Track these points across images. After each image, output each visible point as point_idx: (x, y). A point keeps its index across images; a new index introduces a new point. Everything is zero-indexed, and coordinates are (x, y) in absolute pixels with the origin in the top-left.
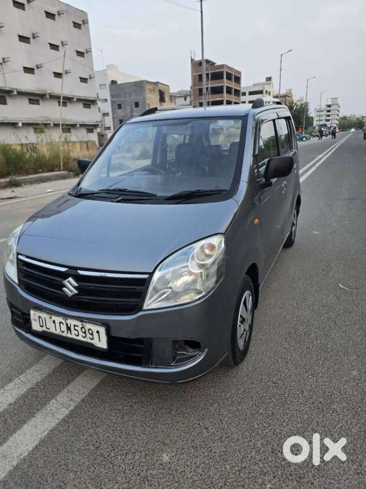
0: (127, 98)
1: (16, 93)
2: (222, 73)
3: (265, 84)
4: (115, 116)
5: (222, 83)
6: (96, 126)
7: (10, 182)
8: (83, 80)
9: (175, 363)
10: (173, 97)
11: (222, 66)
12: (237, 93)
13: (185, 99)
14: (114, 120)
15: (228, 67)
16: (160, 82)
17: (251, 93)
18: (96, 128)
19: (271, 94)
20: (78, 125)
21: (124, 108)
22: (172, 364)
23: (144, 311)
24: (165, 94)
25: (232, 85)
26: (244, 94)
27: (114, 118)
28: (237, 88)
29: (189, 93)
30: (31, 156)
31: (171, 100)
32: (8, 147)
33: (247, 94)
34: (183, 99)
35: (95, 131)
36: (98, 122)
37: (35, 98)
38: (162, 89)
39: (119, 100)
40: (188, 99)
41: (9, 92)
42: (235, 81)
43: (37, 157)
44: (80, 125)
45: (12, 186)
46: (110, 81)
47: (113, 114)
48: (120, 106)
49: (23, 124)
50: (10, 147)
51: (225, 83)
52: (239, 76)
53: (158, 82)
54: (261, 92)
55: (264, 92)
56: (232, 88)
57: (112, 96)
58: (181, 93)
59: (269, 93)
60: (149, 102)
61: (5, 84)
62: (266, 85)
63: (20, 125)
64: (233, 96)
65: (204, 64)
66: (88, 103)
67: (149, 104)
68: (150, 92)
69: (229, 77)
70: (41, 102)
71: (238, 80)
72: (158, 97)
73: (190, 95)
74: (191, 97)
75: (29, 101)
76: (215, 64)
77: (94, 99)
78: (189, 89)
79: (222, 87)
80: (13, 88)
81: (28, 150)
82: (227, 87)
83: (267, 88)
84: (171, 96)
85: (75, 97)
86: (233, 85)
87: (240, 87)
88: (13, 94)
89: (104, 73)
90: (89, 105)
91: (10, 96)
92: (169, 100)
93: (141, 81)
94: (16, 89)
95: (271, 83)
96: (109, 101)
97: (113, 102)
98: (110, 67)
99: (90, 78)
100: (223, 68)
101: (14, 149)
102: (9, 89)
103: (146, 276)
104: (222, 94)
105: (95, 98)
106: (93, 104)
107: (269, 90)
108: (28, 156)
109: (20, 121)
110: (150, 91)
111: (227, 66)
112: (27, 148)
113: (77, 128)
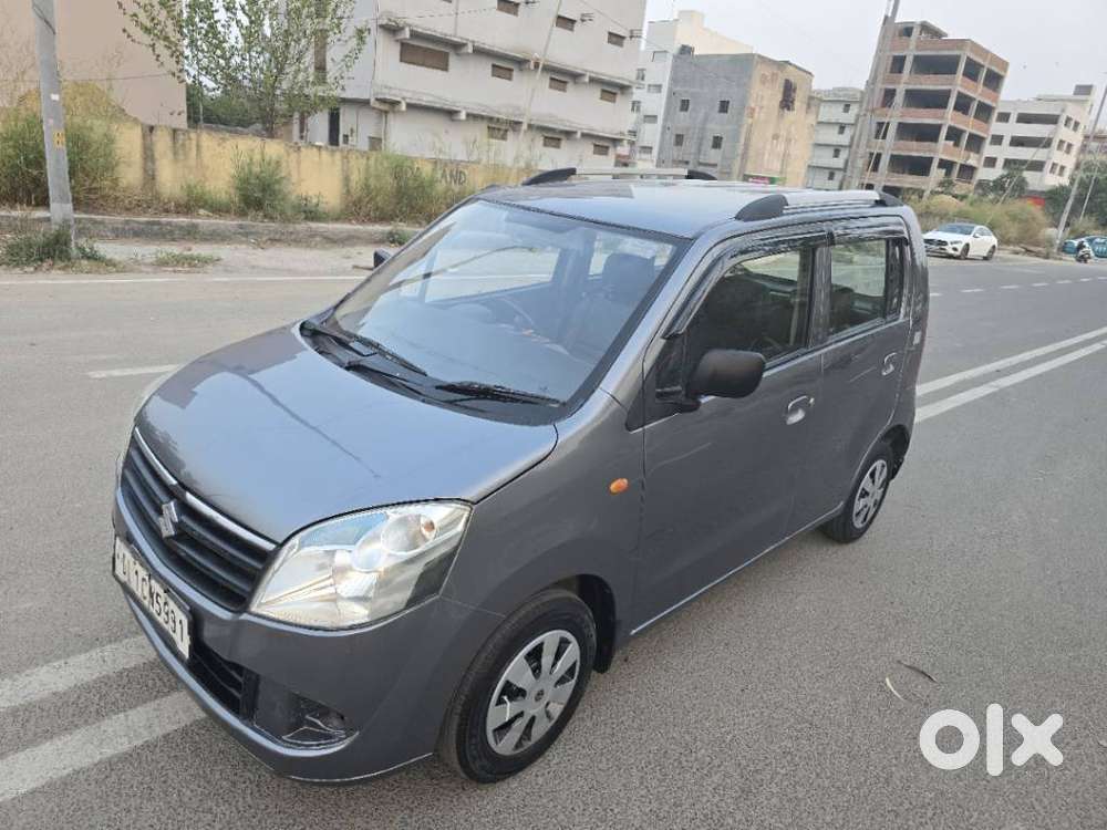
0: (706, 90)
1: (470, 50)
2: (956, 59)
3: (1070, 101)
4: (669, 124)
5: (950, 84)
6: (615, 142)
7: (391, 234)
8: (614, 39)
9: (292, 738)
10: (813, 101)
11: (961, 43)
12: (985, 111)
13: (847, 107)
14: (663, 133)
15: (976, 47)
16: (791, 61)
17: (1024, 119)
18: (615, 146)
19: (1081, 127)
20: (579, 135)
21: (694, 110)
22: (284, 737)
23: (251, 614)
24: (798, 91)
25: (975, 91)
26: (1004, 117)
27: (665, 128)
28: (988, 102)
29: (859, 95)
30: (448, 190)
31: (809, 106)
32: (408, 163)
33: (1013, 118)
34: (841, 108)
35: (611, 151)
36: (622, 133)
37: (506, 65)
38: (792, 80)
39: (685, 92)
40: (854, 110)
41: (457, 47)
42: (985, 84)
43: (459, 193)
44: (584, 135)
45: (392, 242)
46: (679, 46)
47: (665, 120)
48: (685, 105)
49: (468, 115)
50: (412, 162)
51: (958, 84)
52: (1002, 73)
53: (787, 62)
54: (1052, 120)
55: (1062, 120)
56: (972, 99)
57: (674, 80)
58: (841, 93)
59: (1077, 124)
60: (753, 105)
61: (455, 29)
62: (1069, 104)
63: (463, 116)
64: (972, 119)
65: (916, 32)
66: (612, 90)
67: (753, 110)
68: (763, 83)
69: (972, 71)
70: (515, 74)
71: (994, 80)
72: (780, 97)
73: (861, 102)
74: (861, 106)
75: (493, 71)
76: (946, 35)
77: (626, 83)
78: (863, 88)
79: (947, 94)
80: (467, 40)
81: (444, 176)
82: (960, 96)
83: (1072, 111)
84: (811, 98)
85: (588, 74)
86: (978, 92)
87: (996, 100)
88: (464, 50)
89: (668, 27)
90: (615, 94)
91: (458, 55)
92: (805, 106)
93: (747, 55)
94: (473, 42)
95: (1087, 101)
96: (665, 90)
97: (672, 94)
98: (687, 15)
99: (631, 37)
100: (960, 48)
101: (418, 169)
102: (459, 40)
103: (269, 546)
104: (942, 111)
105: (630, 82)
106: (623, 93)
107: (1075, 118)
108: (441, 187)
109: (465, 108)
110: (764, 80)
111: (974, 44)
112: (444, 171)
113: (576, 139)
